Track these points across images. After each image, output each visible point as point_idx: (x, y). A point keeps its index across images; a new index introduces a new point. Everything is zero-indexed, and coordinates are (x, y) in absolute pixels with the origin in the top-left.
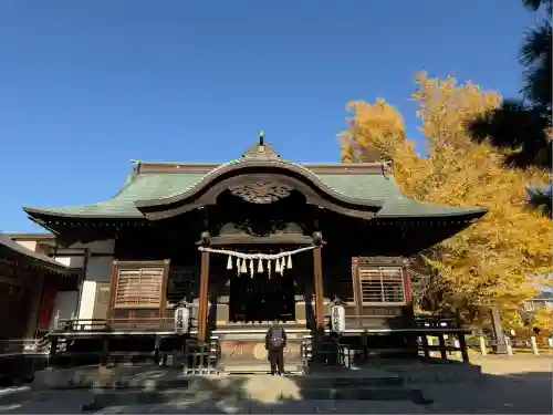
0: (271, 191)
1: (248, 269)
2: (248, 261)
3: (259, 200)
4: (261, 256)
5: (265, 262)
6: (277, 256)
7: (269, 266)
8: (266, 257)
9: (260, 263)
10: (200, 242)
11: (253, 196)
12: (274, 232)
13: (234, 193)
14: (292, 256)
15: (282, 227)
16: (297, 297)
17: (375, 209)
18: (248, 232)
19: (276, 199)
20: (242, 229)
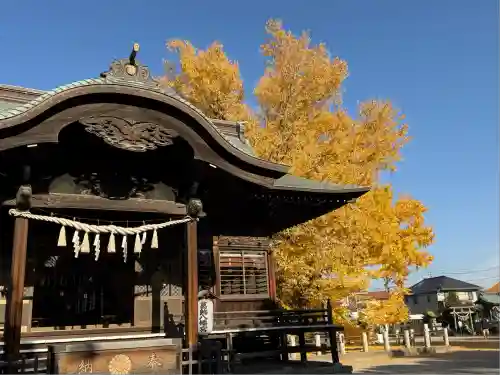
0: (146, 134)
1: (92, 247)
2: (92, 236)
3: (127, 145)
4: (113, 229)
5: (119, 237)
6: (137, 230)
7: (124, 244)
8: (121, 230)
9: (112, 239)
10: (13, 202)
11: (118, 137)
12: (134, 196)
13: (90, 129)
14: (159, 230)
15: (146, 189)
16: (138, 289)
17: (277, 175)
18: (95, 192)
19: (152, 146)
20: (86, 187)
